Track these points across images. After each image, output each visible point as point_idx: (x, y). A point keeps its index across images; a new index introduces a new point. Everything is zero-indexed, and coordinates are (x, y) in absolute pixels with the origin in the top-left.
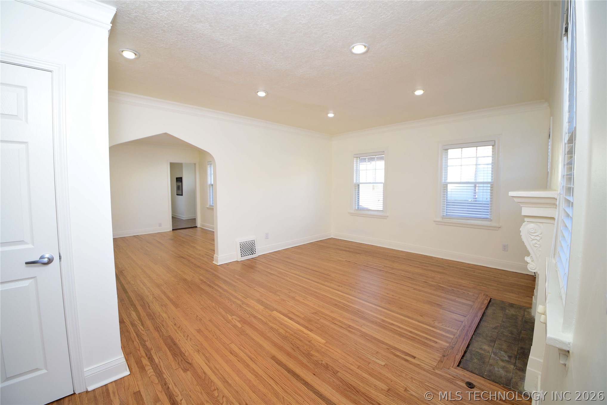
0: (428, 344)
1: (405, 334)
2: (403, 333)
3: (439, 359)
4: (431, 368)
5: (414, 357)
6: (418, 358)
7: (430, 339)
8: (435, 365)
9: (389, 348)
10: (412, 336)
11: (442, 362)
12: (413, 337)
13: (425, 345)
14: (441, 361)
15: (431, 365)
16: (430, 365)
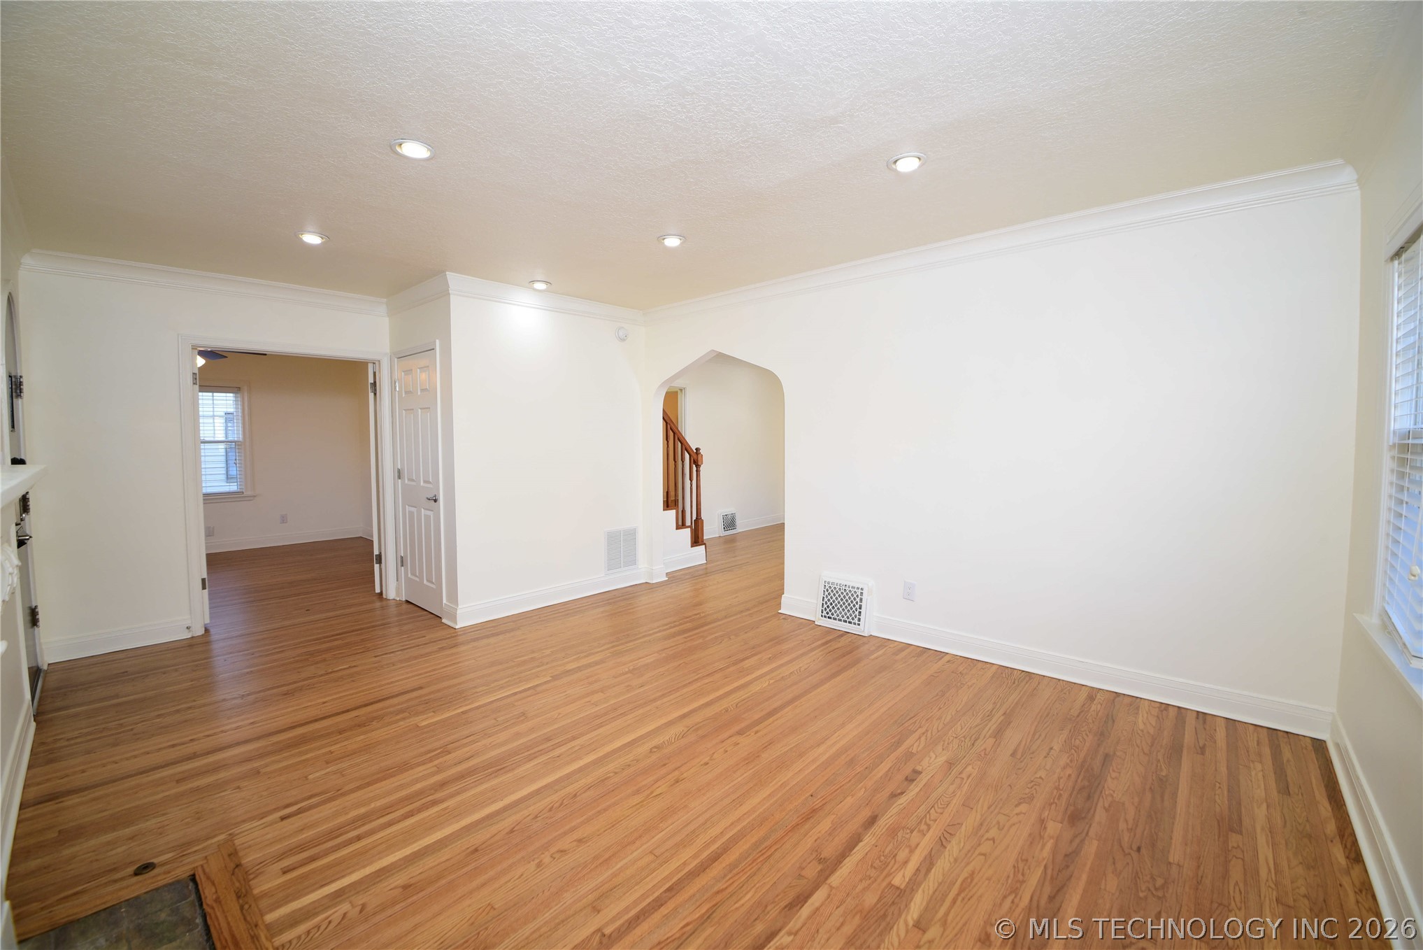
0: (295, 854)
1: (360, 827)
2: (363, 825)
3: (241, 854)
4: (236, 832)
5: (283, 819)
6: (276, 823)
7: (305, 864)
8: (236, 841)
9: (340, 792)
10: (344, 836)
11: (229, 855)
12: (336, 837)
13: (297, 847)
14: (234, 854)
15: (241, 835)
16: (246, 833)
